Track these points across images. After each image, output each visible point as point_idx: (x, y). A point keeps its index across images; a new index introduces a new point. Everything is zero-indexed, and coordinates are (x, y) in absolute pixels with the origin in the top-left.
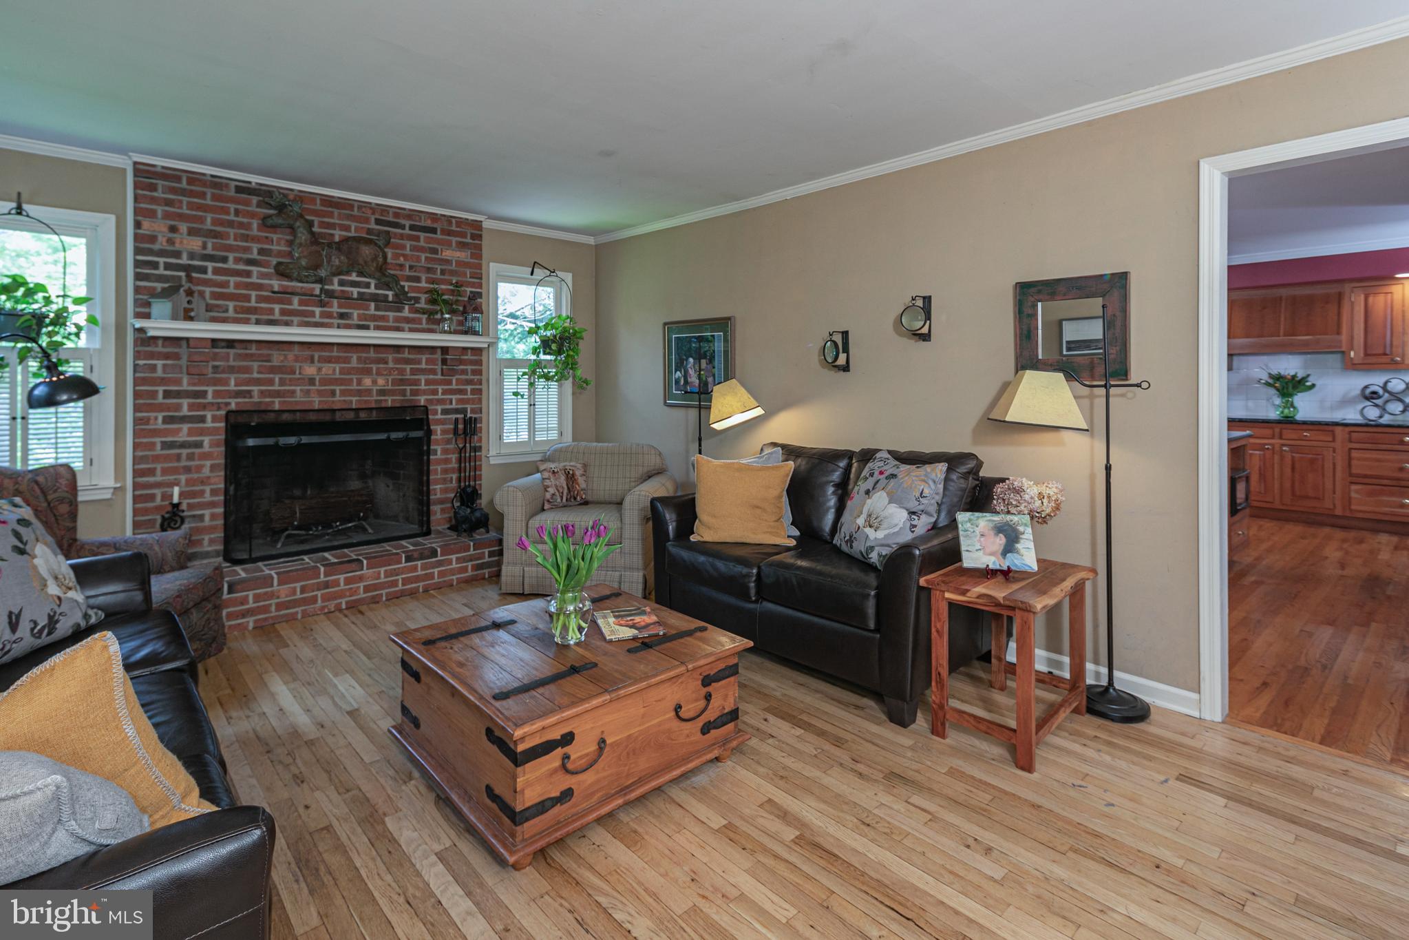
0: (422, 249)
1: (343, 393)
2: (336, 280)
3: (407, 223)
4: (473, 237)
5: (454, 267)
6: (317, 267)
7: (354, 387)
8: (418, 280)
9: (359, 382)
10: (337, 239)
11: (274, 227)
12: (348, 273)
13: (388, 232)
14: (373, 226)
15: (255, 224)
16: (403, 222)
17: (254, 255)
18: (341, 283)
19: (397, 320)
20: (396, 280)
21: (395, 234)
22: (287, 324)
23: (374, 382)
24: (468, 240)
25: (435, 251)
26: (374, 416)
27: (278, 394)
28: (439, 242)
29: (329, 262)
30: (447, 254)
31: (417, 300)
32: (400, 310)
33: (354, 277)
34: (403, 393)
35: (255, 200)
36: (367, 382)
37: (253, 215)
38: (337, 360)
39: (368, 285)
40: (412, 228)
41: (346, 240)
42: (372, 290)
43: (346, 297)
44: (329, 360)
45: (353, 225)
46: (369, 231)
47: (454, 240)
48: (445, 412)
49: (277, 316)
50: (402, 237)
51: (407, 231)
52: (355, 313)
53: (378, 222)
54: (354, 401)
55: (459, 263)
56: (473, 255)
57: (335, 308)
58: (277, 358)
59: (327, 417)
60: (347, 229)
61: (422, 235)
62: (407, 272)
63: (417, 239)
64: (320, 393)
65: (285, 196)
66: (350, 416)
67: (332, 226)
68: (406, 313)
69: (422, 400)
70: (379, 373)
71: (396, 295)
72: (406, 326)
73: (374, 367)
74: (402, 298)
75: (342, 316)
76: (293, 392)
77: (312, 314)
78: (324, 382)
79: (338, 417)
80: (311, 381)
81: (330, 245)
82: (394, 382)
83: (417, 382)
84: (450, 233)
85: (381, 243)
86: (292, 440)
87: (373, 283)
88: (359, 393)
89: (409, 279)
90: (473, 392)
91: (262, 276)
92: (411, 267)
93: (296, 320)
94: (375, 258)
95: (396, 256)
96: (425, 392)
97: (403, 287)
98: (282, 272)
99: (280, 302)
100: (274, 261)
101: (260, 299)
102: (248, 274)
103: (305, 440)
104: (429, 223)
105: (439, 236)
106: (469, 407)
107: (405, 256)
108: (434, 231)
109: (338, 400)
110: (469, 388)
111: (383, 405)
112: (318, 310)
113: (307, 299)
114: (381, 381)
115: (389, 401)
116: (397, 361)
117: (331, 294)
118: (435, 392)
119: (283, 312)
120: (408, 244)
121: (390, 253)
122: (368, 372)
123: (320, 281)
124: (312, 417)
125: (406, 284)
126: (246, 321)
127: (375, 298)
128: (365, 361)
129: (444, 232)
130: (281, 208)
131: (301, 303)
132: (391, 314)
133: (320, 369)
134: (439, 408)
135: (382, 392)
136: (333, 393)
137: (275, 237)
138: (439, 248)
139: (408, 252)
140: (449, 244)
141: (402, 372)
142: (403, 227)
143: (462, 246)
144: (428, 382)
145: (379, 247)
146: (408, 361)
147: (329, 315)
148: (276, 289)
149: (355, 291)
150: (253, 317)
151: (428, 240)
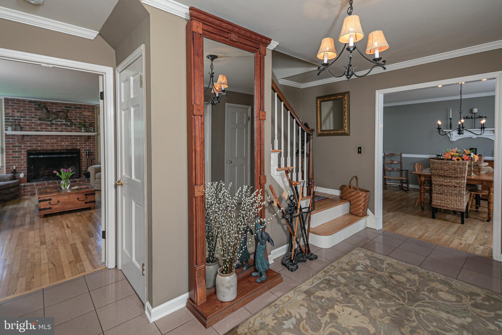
0: (78, 113)
1: (57, 146)
2: (54, 121)
3: (73, 107)
4: (92, 109)
5: (87, 116)
6: (48, 118)
7: (60, 144)
8: (76, 120)
9: (61, 144)
10: (54, 111)
11: (38, 110)
12: (57, 119)
13: (68, 109)
14: (64, 108)
15: (33, 109)
16: (72, 107)
17: (33, 116)
18: (56, 121)
19: (71, 129)
20: (71, 120)
21: (70, 110)
22: (42, 131)
23: (65, 144)
24: (91, 110)
25: (81, 113)
26: (65, 151)
27: (39, 146)
28: (82, 111)
29: (52, 117)
30: (85, 113)
31: (76, 124)
32: (72, 127)
33: (59, 120)
34: (73, 146)
35: (33, 104)
36: (63, 143)
37: (32, 107)
38: (55, 139)
39: (63, 122)
40: (75, 108)
41: (56, 112)
42: (64, 122)
43: (57, 125)
44: (53, 139)
45: (59, 108)
46: (63, 109)
47: (87, 110)
48: (84, 150)
49: (39, 129)
50: (72, 110)
51: (73, 109)
52: (60, 128)
53: (65, 107)
54: (60, 148)
55: (88, 115)
56: (92, 114)
57: (54, 127)
58: (39, 139)
59: (52, 151)
60: (57, 109)
61: (78, 109)
62: (73, 118)
63: (76, 110)
64: (50, 146)
65: (40, 103)
66: (59, 151)
67: (53, 109)
68: (73, 127)
69: (78, 148)
70: (66, 141)
71: (70, 124)
72: (74, 131)
73: (65, 140)
74: (72, 124)
75: (56, 129)
76: (44, 146)
77: (48, 128)
78: (51, 143)
79: (55, 151)
80: (48, 143)
81: (52, 113)
82: (70, 143)
83: (77, 143)
84: (86, 109)
85: (66, 112)
86: (42, 156)
87: (64, 121)
88: (61, 146)
89: (74, 120)
90: (93, 145)
91: (35, 120)
92: (75, 117)
93: (44, 130)
94: (64, 115)
95: (70, 115)
96: (79, 146)
97: (72, 122)
98: (40, 119)
99: (40, 126)
100: (38, 117)
101: (35, 126)
102: (32, 120)
103: (45, 156)
104: (79, 107)
105: (82, 109)
106: (92, 149)
107: (73, 115)
108: (81, 108)
109: (55, 147)
110: (92, 145)
111: (67, 149)
112: (50, 128)
113: (47, 125)
114: (67, 143)
115: (69, 148)
116: (71, 139)
117: (53, 124)
118: (82, 146)
119: (41, 128)
120: (74, 112)
121: (69, 114)
122: (63, 141)
123: (51, 121)
124: (49, 151)
125: (73, 121)
126: (31, 131)
127: (65, 124)
128: (62, 139)
129: (84, 108)
130: (39, 105)
131: (45, 126)
132: (69, 128)
133: (50, 141)
134: (83, 149)
135: (67, 146)
136: (54, 146)
137: (38, 112)
138: (82, 112)
139: (74, 113)
140: (85, 111)
141: (72, 141)
142: (72, 108)
143: (89, 111)
144: (80, 143)
145: (65, 113)
146: (74, 139)
147: (53, 129)
148: (39, 123)
149: (59, 123)
150: (33, 130)
151: (79, 110)
